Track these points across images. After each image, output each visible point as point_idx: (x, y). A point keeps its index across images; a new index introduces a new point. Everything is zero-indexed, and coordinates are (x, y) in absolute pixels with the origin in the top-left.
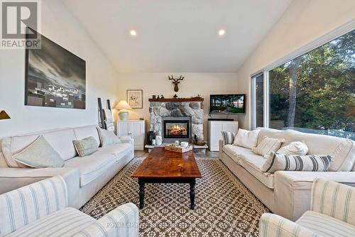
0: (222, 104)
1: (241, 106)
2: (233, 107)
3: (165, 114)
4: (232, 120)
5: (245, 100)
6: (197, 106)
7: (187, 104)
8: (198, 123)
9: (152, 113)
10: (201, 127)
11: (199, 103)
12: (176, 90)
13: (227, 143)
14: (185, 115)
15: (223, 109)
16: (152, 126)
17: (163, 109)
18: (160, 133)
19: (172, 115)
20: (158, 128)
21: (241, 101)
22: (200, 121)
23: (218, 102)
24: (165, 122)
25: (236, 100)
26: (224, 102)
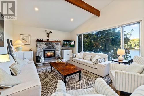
0: (66, 43)
1: (73, 44)
2: (70, 45)
3: (45, 48)
4: (70, 49)
5: (74, 42)
6: (58, 44)
7: (55, 43)
8: (59, 51)
9: (38, 47)
10: (60, 52)
11: (59, 43)
12: (48, 37)
13: (74, 58)
14: (54, 48)
15: (67, 45)
16: (38, 53)
17: (44, 45)
18: (42, 56)
19: (48, 48)
20: (41, 54)
21: (73, 42)
22: (59, 50)
23: (65, 42)
24: (44, 51)
25: (71, 42)
26: (67, 42)
